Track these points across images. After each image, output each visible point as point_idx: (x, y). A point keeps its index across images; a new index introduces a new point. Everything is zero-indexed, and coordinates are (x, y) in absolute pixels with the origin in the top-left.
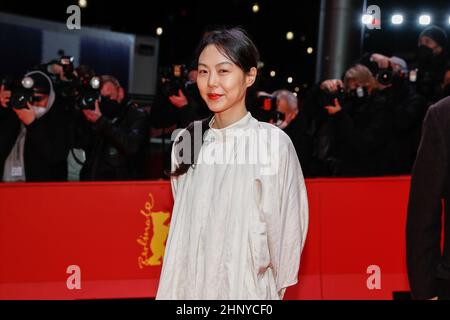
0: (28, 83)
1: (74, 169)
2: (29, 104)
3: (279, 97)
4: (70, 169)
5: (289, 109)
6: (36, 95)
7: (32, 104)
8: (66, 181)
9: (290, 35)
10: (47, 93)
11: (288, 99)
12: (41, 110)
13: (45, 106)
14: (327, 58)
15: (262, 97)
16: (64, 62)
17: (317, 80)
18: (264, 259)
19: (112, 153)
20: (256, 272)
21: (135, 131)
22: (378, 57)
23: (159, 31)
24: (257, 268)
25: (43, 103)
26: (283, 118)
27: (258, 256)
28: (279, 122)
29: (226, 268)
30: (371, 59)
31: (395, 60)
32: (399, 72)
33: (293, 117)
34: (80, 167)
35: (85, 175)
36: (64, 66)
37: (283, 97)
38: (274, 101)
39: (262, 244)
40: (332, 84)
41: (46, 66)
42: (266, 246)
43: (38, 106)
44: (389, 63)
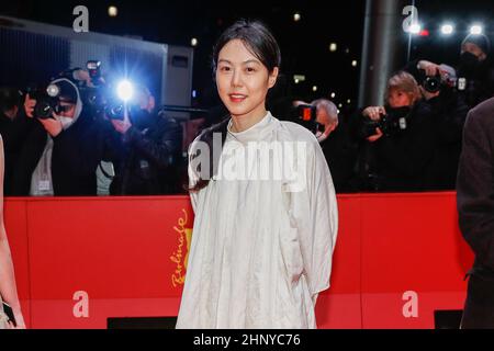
0: (53, 91)
1: (103, 183)
2: (54, 115)
3: (318, 106)
4: (99, 183)
5: (329, 120)
6: (63, 104)
7: (58, 114)
8: (96, 195)
9: (333, 47)
10: (74, 102)
11: (329, 110)
12: (68, 121)
13: (72, 117)
14: (372, 68)
15: (301, 106)
16: (90, 66)
17: (360, 106)
18: (297, 266)
19: (143, 166)
20: (290, 280)
21: (167, 143)
22: (426, 64)
23: (194, 42)
24: (291, 276)
25: (69, 113)
26: (322, 129)
27: (290, 263)
28: (319, 133)
29: (256, 278)
30: (418, 66)
31: (444, 68)
32: (448, 80)
33: (333, 129)
34: (109, 181)
35: (115, 189)
36: (91, 71)
37: (323, 106)
38: (314, 111)
39: (294, 251)
40: (374, 112)
41: (72, 71)
42: (298, 253)
43: (64, 116)
44: (438, 70)
